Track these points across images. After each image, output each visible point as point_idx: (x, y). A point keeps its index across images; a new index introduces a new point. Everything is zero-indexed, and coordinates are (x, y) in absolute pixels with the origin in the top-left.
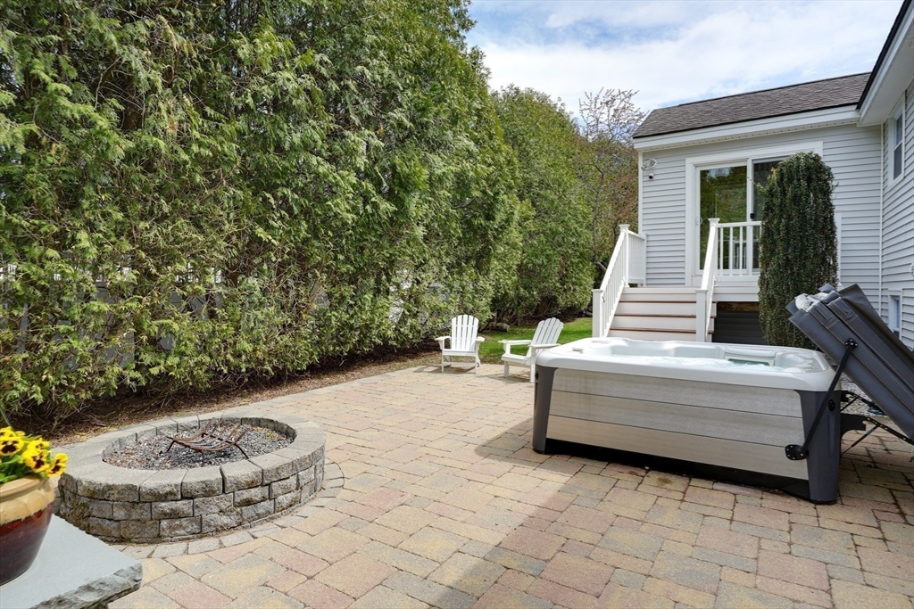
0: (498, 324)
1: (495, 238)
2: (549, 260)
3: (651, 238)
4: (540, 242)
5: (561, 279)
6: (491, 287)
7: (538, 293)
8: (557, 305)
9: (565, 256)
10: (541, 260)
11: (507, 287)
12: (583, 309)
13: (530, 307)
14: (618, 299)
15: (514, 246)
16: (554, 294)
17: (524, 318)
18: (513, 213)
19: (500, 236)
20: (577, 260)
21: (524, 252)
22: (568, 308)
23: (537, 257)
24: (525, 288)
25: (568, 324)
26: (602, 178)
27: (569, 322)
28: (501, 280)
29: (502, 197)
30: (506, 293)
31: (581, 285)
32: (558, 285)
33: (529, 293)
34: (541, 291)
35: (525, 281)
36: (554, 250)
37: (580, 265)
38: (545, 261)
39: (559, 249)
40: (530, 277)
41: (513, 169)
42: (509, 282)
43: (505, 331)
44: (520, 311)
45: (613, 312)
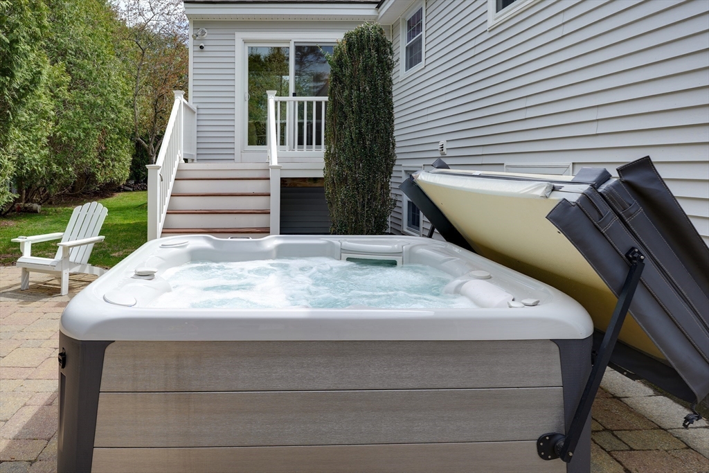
0: (27, 205)
1: (14, 100)
2: (87, 135)
3: (201, 112)
4: (76, 114)
5: (100, 155)
6: (10, 163)
7: (75, 170)
8: (96, 182)
9: (104, 131)
10: (78, 133)
11: (33, 163)
12: (121, 184)
13: (66, 184)
14: (173, 177)
15: (43, 115)
16: (92, 170)
17: (59, 196)
18: (40, 73)
19: (24, 100)
20: (116, 136)
21: (57, 124)
22: (106, 184)
23: (73, 130)
24: (59, 164)
25: (107, 199)
26: (143, 55)
27: (107, 197)
28: (25, 154)
29: (23, 47)
30: (34, 171)
31: (120, 161)
32: (97, 160)
33: (64, 169)
34: (78, 167)
35: (59, 156)
36: (93, 124)
37: (119, 141)
38: (82, 134)
39: (98, 124)
40: (65, 152)
41: (39, 15)
42: (36, 157)
43: (36, 212)
44: (53, 190)
45: (169, 192)
